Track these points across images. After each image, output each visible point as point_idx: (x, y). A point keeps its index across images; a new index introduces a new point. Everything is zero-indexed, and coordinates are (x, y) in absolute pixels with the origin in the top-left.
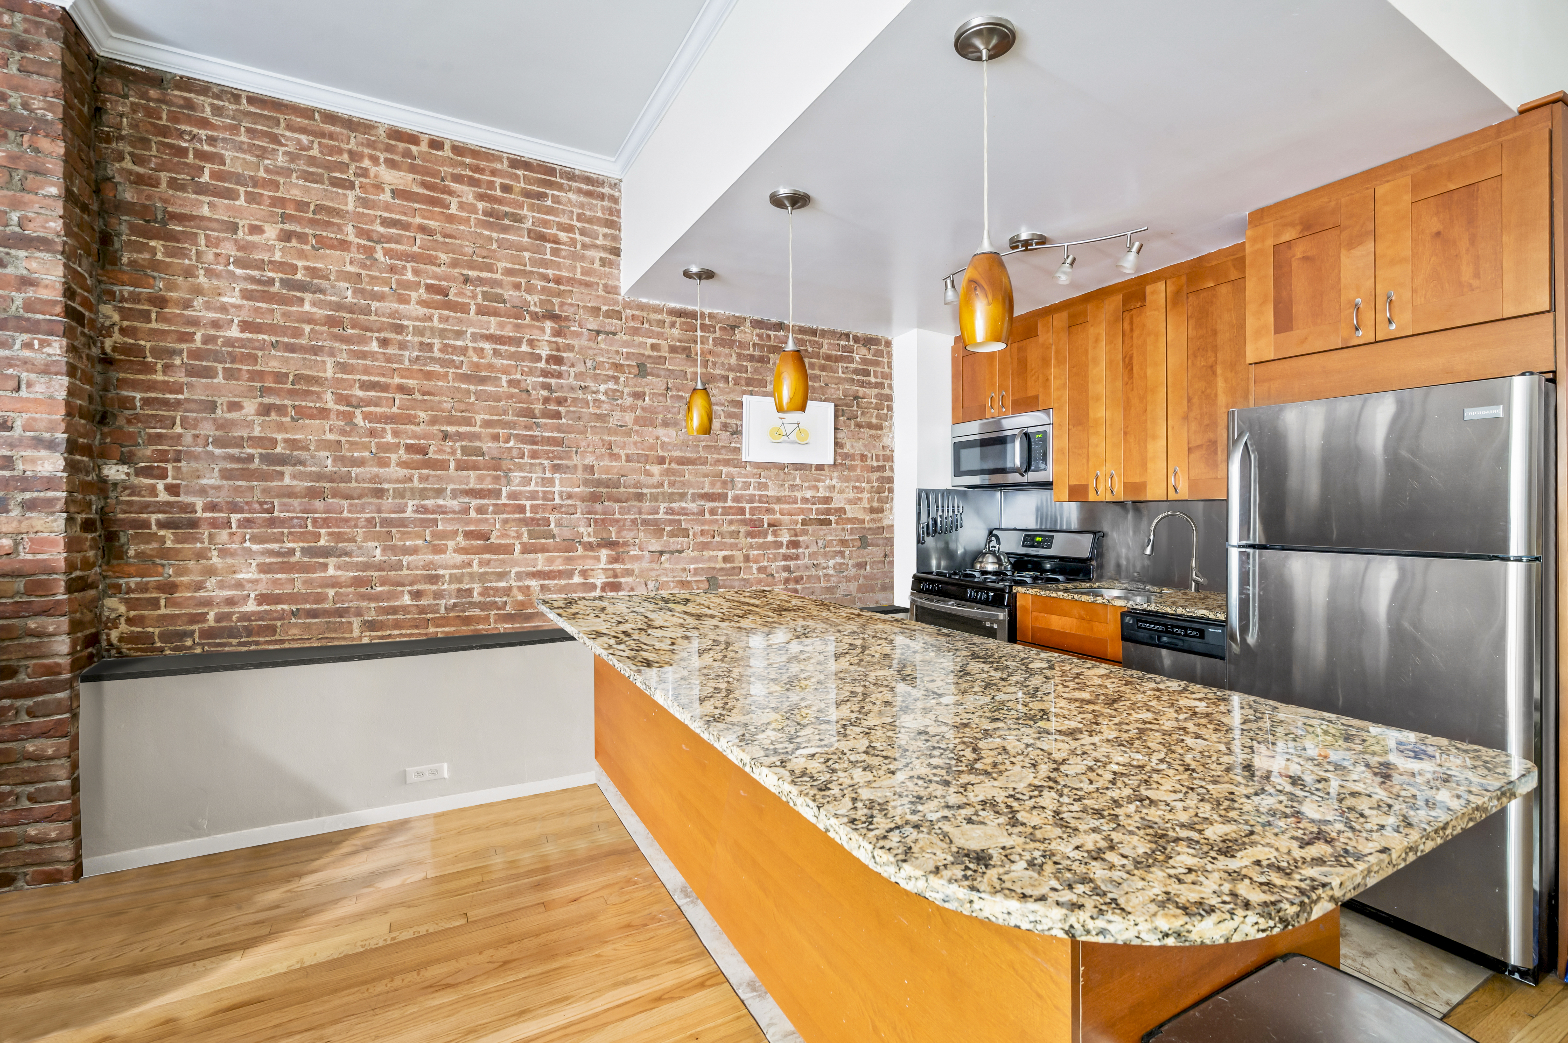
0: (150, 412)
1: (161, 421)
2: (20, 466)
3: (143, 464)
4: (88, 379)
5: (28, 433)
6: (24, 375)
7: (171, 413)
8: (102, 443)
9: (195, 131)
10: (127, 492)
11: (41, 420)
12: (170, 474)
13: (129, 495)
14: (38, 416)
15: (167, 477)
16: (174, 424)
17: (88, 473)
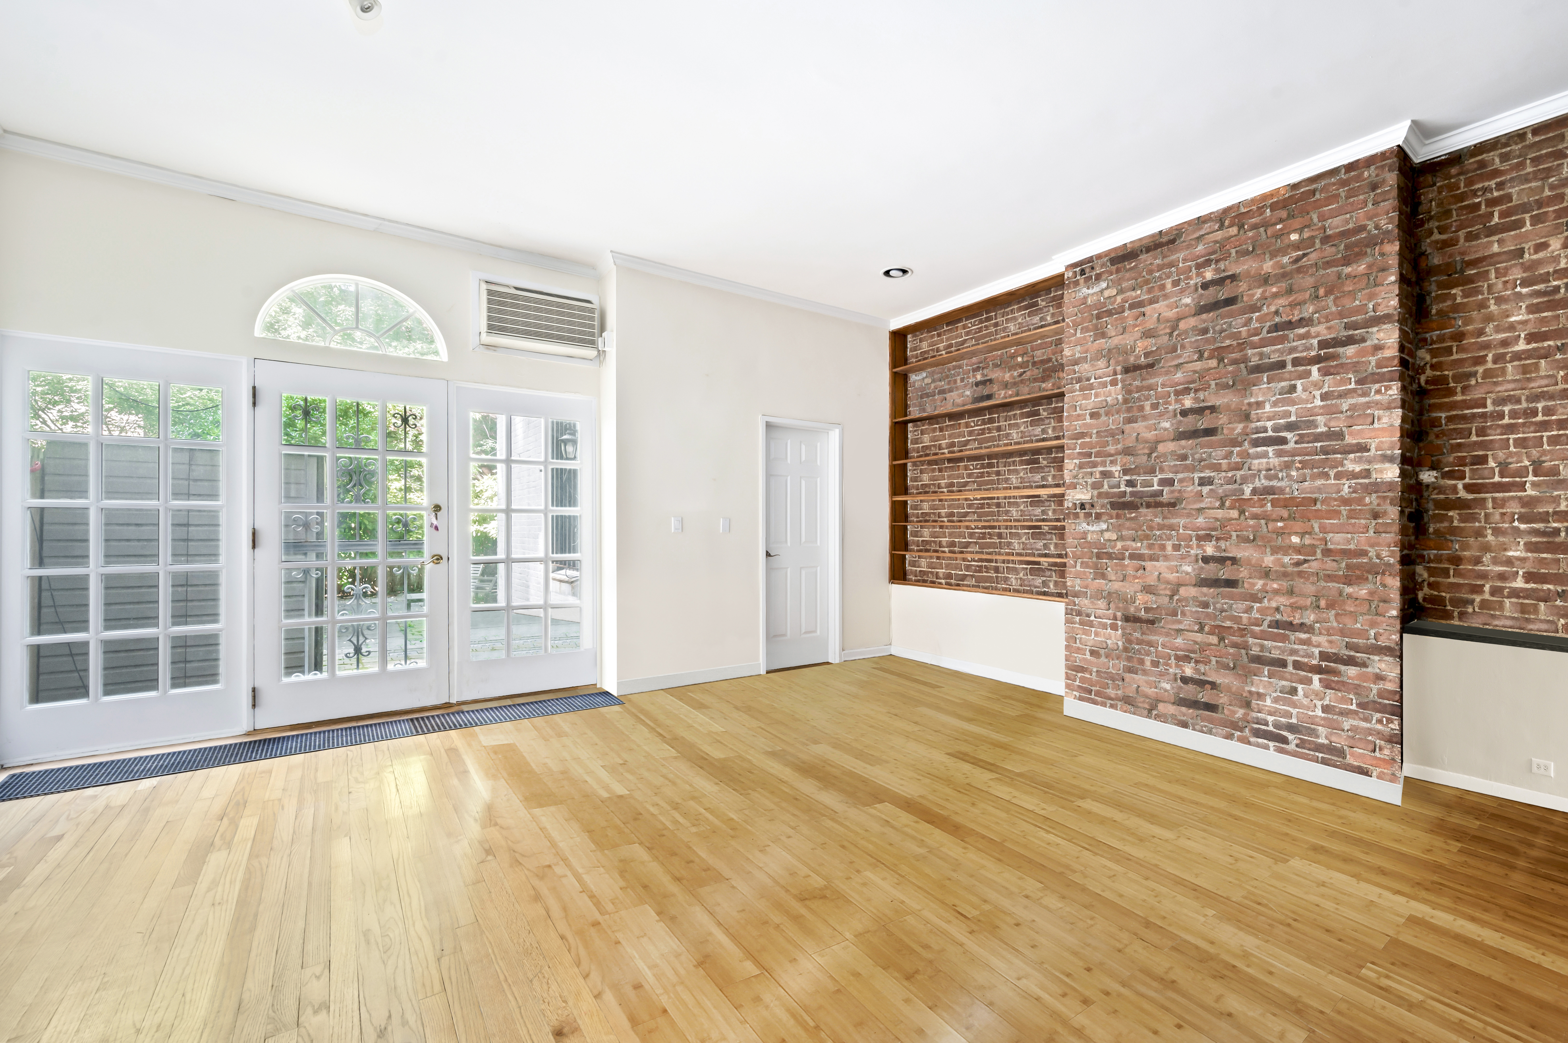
0: (1452, 427)
1: (1460, 433)
2: (1374, 476)
3: (1447, 469)
4: (1411, 409)
5: (1379, 453)
6: (1376, 413)
7: (1469, 426)
8: (1419, 455)
9: (1486, 184)
10: (1436, 492)
11: (1386, 442)
12: (1467, 475)
13: (1437, 494)
14: (1384, 439)
15: (1465, 478)
16: (1470, 434)
17: (1411, 478)
